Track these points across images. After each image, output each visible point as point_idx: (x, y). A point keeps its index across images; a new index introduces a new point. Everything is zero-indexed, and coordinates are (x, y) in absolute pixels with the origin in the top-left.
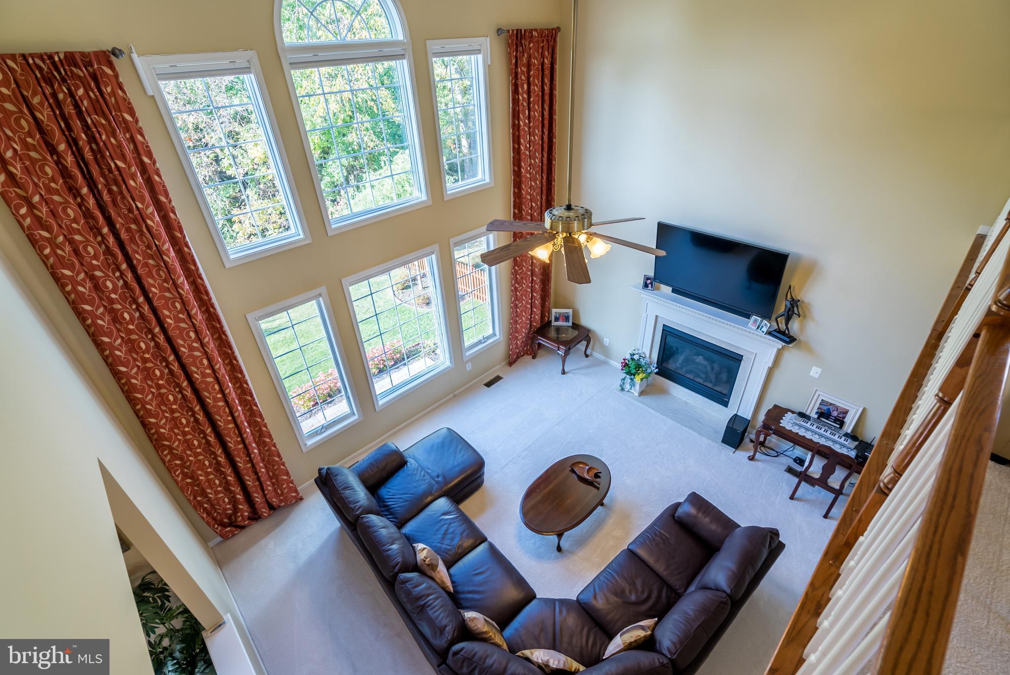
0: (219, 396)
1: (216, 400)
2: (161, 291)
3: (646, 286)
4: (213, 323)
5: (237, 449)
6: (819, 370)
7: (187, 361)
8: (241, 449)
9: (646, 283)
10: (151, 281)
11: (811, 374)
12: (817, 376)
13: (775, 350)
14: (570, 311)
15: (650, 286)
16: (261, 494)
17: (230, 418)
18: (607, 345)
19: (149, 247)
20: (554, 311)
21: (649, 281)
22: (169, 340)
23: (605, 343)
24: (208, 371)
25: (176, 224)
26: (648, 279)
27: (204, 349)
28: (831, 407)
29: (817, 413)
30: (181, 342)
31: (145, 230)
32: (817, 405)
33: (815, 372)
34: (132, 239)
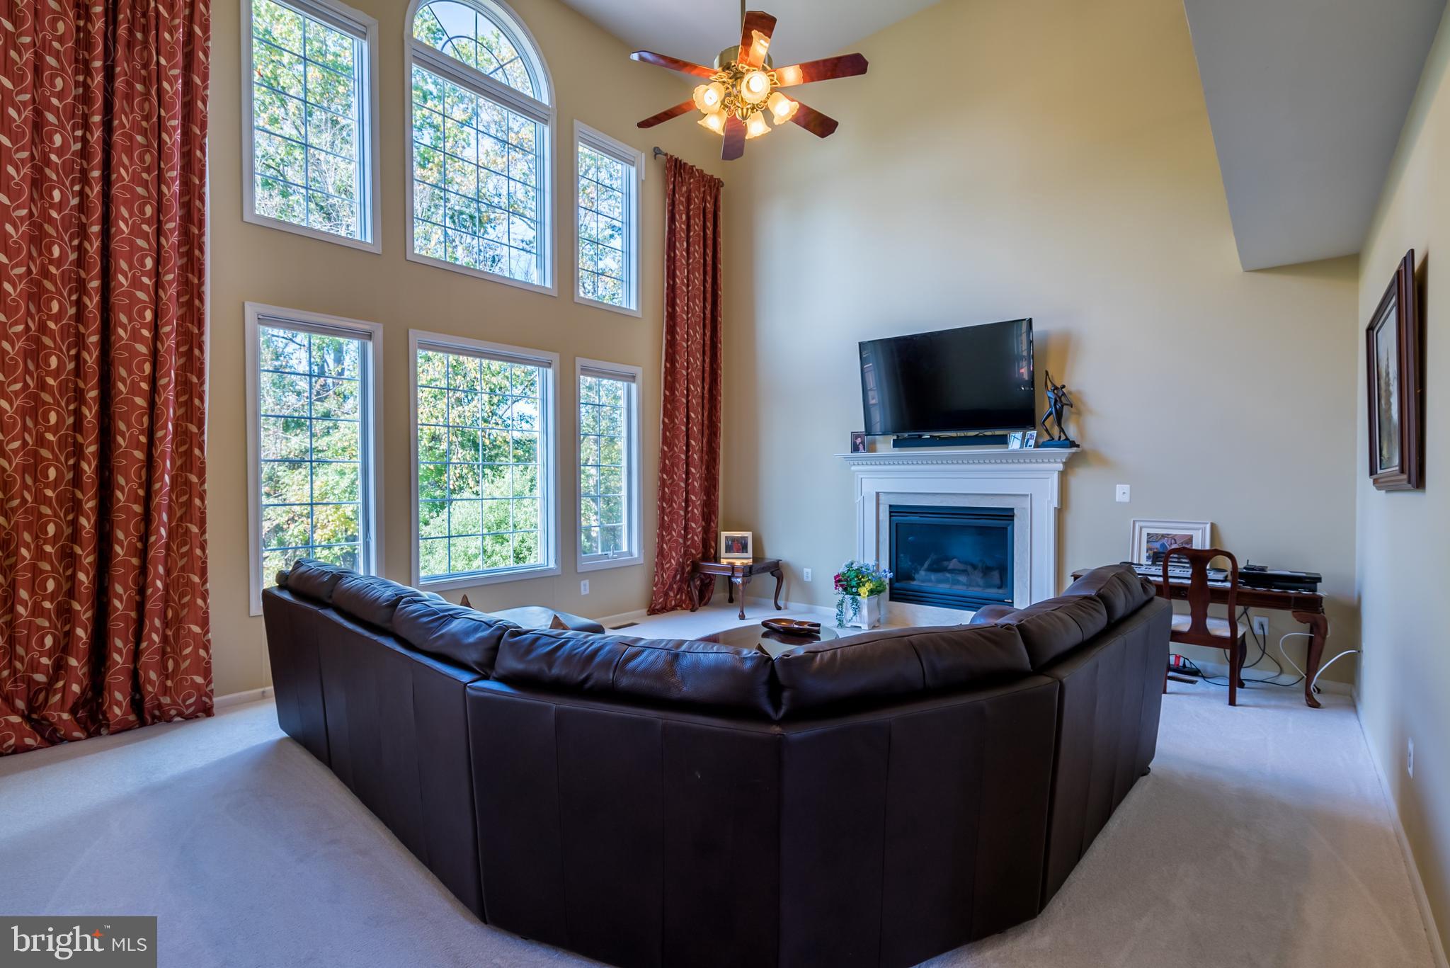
0: (144, 386)
1: (134, 389)
2: (132, 180)
3: (855, 448)
4: (190, 276)
5: (128, 510)
6: (1126, 488)
7: (118, 300)
8: (136, 514)
9: (855, 443)
10: (125, 160)
11: (1117, 500)
12: (1126, 499)
13: (1055, 476)
14: (748, 534)
15: (861, 446)
16: (131, 646)
17: (143, 439)
18: (810, 580)
19: (147, 118)
20: (724, 534)
21: (859, 440)
22: (106, 252)
23: (805, 579)
24: (146, 333)
25: (200, 117)
26: (857, 437)
27: (156, 293)
28: (1165, 541)
29: (1148, 558)
30: (124, 265)
31: (154, 92)
32: (1144, 546)
33: (1122, 493)
34: (129, 97)
